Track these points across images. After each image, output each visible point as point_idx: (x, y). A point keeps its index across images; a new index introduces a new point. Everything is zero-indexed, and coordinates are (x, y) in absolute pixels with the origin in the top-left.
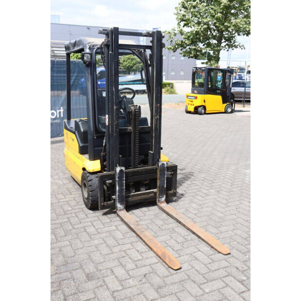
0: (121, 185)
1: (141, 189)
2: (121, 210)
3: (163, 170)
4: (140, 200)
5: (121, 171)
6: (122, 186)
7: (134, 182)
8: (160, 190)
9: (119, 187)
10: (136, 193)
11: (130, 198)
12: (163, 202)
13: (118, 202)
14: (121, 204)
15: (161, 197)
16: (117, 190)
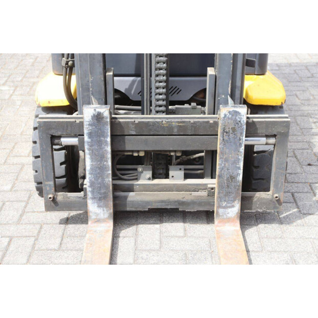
0: (98, 157)
1: (171, 173)
2: (98, 221)
3: (234, 130)
4: (162, 201)
5: (98, 117)
6: (102, 157)
7: (146, 152)
8: (220, 185)
9: (92, 159)
10: (156, 181)
11: (131, 194)
12: (229, 220)
13: (93, 198)
14: (99, 206)
15: (224, 204)
16: (88, 168)
